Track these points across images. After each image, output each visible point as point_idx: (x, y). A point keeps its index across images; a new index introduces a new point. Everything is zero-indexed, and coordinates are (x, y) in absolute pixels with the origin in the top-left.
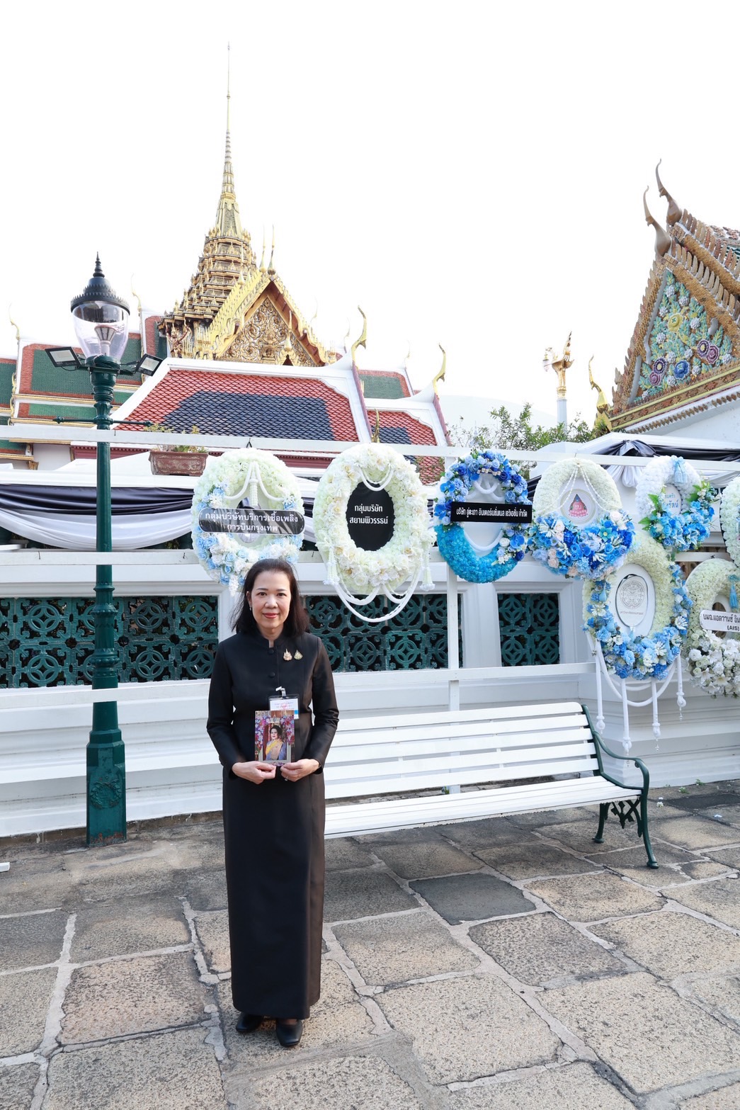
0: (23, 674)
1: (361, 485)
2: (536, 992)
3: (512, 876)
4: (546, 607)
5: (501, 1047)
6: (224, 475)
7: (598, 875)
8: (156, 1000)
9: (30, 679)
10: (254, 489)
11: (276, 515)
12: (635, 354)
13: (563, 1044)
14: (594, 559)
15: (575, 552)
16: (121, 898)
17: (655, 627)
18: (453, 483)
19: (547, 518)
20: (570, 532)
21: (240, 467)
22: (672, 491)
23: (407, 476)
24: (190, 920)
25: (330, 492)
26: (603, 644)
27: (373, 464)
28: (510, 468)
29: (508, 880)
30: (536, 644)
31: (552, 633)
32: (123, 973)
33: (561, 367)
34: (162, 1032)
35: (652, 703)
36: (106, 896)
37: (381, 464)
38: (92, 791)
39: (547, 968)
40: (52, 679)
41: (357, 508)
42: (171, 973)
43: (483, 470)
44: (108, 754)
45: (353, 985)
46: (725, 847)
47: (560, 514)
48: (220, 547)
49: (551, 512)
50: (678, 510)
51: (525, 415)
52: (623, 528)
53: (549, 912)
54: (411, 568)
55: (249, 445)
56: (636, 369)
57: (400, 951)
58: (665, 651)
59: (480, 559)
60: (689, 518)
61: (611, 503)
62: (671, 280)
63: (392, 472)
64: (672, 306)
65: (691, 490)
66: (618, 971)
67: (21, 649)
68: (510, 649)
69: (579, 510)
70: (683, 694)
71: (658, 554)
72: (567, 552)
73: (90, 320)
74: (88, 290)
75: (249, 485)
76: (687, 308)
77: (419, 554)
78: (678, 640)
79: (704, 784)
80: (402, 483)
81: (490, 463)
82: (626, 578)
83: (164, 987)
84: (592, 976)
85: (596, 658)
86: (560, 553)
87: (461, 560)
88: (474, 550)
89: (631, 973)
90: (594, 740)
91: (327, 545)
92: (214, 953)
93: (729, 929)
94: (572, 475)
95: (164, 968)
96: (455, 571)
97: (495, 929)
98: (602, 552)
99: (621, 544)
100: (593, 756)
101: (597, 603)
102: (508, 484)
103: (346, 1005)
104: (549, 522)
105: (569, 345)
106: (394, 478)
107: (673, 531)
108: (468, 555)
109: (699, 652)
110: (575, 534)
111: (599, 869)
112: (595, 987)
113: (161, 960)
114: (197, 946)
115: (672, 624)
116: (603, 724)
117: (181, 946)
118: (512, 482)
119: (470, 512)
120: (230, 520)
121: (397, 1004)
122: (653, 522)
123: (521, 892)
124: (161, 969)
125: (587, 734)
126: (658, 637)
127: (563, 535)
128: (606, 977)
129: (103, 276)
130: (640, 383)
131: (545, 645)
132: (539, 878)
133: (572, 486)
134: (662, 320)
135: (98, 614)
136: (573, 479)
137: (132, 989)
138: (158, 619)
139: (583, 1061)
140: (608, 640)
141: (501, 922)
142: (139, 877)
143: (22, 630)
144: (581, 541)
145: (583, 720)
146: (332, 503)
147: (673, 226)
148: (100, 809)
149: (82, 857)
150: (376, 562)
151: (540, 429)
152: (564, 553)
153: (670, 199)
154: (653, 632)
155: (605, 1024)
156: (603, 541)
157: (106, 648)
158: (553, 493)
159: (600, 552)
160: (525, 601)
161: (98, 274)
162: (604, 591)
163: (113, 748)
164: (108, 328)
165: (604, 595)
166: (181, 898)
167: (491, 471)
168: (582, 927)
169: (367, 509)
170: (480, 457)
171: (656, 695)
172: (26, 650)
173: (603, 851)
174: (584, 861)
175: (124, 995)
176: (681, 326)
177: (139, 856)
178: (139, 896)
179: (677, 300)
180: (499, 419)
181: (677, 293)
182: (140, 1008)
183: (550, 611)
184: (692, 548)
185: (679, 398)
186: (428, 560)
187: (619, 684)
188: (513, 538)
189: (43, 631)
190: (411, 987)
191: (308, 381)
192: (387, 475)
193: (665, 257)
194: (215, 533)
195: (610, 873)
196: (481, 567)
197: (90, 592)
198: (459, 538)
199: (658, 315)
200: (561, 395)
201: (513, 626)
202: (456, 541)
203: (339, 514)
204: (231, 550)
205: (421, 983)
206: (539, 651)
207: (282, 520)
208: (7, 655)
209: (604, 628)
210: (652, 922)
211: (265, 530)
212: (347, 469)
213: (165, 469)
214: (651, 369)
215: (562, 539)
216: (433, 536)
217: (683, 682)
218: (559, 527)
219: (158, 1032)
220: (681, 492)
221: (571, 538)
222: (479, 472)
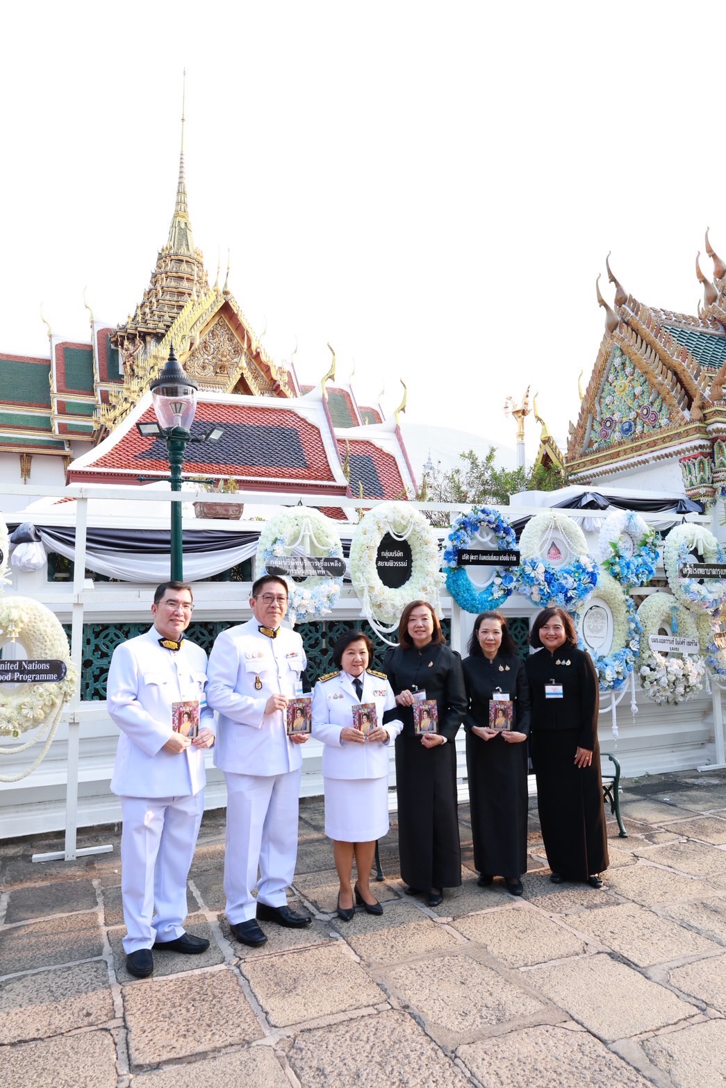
0: (94, 689)
1: (388, 534)
2: (560, 917)
4: (519, 629)
5: (546, 947)
10: (307, 540)
11: (324, 561)
12: (587, 412)
13: (587, 944)
14: (569, 595)
15: (553, 589)
17: (613, 648)
18: (459, 533)
19: (531, 561)
20: (549, 573)
21: (297, 523)
22: (627, 538)
23: (424, 529)
25: (365, 542)
27: (398, 519)
28: (503, 522)
33: (520, 414)
35: (611, 710)
37: (404, 519)
39: (563, 903)
41: (384, 554)
43: (482, 523)
45: (430, 916)
46: (674, 822)
47: (540, 559)
49: (533, 557)
50: (631, 553)
51: (489, 458)
52: (590, 570)
55: (300, 502)
56: (588, 425)
58: (622, 668)
59: (479, 595)
60: (640, 560)
61: (581, 549)
62: (618, 353)
63: (412, 525)
64: (620, 374)
65: (641, 537)
66: (614, 903)
69: (555, 554)
70: (636, 702)
71: (616, 588)
72: (547, 589)
74: (164, 373)
75: (303, 537)
76: (632, 377)
77: (433, 592)
78: (632, 659)
79: (652, 775)
80: (419, 534)
81: (487, 518)
82: (591, 609)
84: (596, 906)
86: (541, 590)
87: (465, 595)
88: (474, 587)
93: (686, 875)
94: (550, 526)
96: (459, 604)
98: (575, 589)
99: (589, 583)
102: (501, 534)
104: (533, 564)
105: (527, 396)
106: (414, 530)
107: (628, 572)
108: (470, 592)
109: (648, 669)
110: (553, 574)
112: (600, 912)
115: (627, 646)
118: (504, 533)
119: (472, 557)
120: (290, 566)
121: (467, 927)
122: (612, 564)
126: (616, 657)
127: (544, 575)
129: (176, 360)
130: (591, 436)
133: (550, 535)
134: (611, 385)
136: (551, 529)
139: (602, 953)
144: (558, 580)
146: (366, 551)
147: (620, 307)
150: (400, 598)
151: (503, 470)
152: (545, 590)
153: (617, 285)
154: (613, 652)
155: (612, 932)
156: (575, 580)
158: (536, 541)
159: (573, 589)
161: (172, 358)
167: (488, 524)
169: (391, 554)
170: (479, 513)
171: (615, 703)
176: (627, 392)
179: (623, 369)
181: (623, 364)
183: (523, 633)
184: (642, 584)
185: (625, 452)
186: (440, 595)
188: (505, 577)
191: (282, 411)
192: (408, 528)
193: (613, 334)
196: (480, 601)
198: (463, 578)
199: (607, 381)
200: (520, 439)
202: (461, 580)
203: (371, 560)
207: (329, 565)
210: (631, 872)
211: (316, 573)
212: (378, 523)
213: (210, 514)
214: (601, 425)
215: (543, 579)
216: (443, 576)
217: (636, 692)
218: (541, 569)
220: (633, 539)
221: (550, 578)
222: (479, 525)
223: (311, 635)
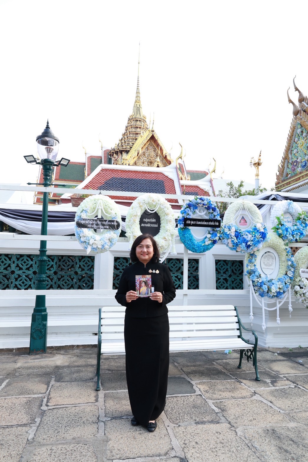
0: (15, 284)
1: (146, 211)
2: (174, 427)
3: (192, 379)
5: (145, 447)
6: (88, 205)
7: (231, 382)
8: (18, 414)
9: (18, 286)
10: (100, 211)
11: (108, 222)
12: (286, 158)
13: (173, 449)
14: (248, 244)
15: (239, 240)
16: (30, 375)
17: (279, 275)
18: (186, 210)
19: (228, 226)
20: (238, 232)
21: (95, 202)
22: (288, 215)
23: (165, 207)
24: (51, 385)
25: (132, 213)
26: (253, 282)
27: (151, 202)
28: (212, 205)
29: (190, 380)
30: (233, 282)
31: (240, 278)
32: (12, 403)
33: (257, 165)
34: (13, 426)
35: (276, 309)
36: (24, 374)
37: (154, 202)
38: (32, 332)
39: (185, 417)
40: (26, 287)
41: (144, 220)
42: (31, 404)
43: (199, 205)
44: (40, 317)
45: (99, 416)
46: (296, 375)
47: (234, 224)
48: (84, 234)
49: (230, 224)
50: (292, 224)
51: (241, 185)
52: (262, 230)
53: (200, 395)
54: (166, 245)
55: (100, 193)
56: (286, 165)
57: (127, 405)
58: (282, 286)
59: (197, 243)
60: (296, 227)
61: (257, 220)
62: (299, 126)
63: (159, 205)
64: (300, 137)
65: (297, 215)
66: (215, 422)
67: (15, 274)
68: (220, 284)
69: (243, 223)
70: (291, 306)
71: (280, 242)
72: (236, 241)
73: (43, 145)
74: (43, 133)
75: (98, 210)
76: (306, 138)
77: (169, 239)
78: (289, 282)
79: (302, 348)
80: (163, 210)
81: (203, 202)
82: (266, 253)
83: (25, 410)
84: (203, 423)
85: (250, 287)
86: (233, 241)
87: (188, 242)
88: (195, 238)
89: (221, 423)
90: (239, 322)
91: (130, 234)
92: (52, 398)
93: (277, 409)
94: (241, 208)
95: (29, 403)
96: (187, 247)
97: (172, 399)
98: (252, 241)
99: (261, 238)
100: (238, 329)
101: (251, 263)
102: (211, 211)
103: (91, 424)
104: (229, 228)
105: (260, 156)
106: (160, 208)
107: (287, 233)
108: (192, 241)
109: (299, 287)
110: (240, 233)
111: (233, 379)
112: (201, 427)
113: (30, 399)
114: (47, 395)
115: (286, 274)
116: (253, 317)
117: (41, 395)
118: (212, 210)
119: (192, 222)
120: (89, 223)
121: (112, 426)
122: (278, 229)
123: (192, 385)
124: (28, 402)
125: (236, 319)
126: (279, 280)
127: (234, 233)
128: (209, 424)
129: (50, 128)
130: (287, 171)
131: (236, 283)
132: (204, 381)
133: (241, 212)
134: (296, 144)
135: (39, 260)
136: (241, 209)
137: (12, 409)
138: (70, 265)
139: (178, 457)
140: (255, 279)
141: (176, 397)
142: (42, 367)
143: (16, 267)
144: (242, 236)
145: (234, 313)
146: (133, 218)
147: (301, 103)
148: (35, 339)
149: (25, 358)
151: (246, 191)
152: (234, 241)
153: (299, 92)
154: (278, 277)
155: (197, 443)
156: (252, 236)
157: (42, 274)
158: (232, 216)
159: (251, 241)
160: (228, 263)
161: (48, 127)
162: (254, 258)
163: (42, 315)
164: (50, 148)
165: (253, 260)
166: (53, 377)
167: (203, 205)
168: (210, 402)
169: (149, 220)
170: (198, 199)
171: (278, 306)
172: (17, 275)
173: (239, 372)
174: (228, 375)
175: (7, 411)
176: (304, 146)
177: (47, 359)
178: (37, 374)
179: (302, 135)
180: (229, 187)
181: (302, 132)
182: (10, 416)
183: (239, 268)
184: (296, 241)
185: (303, 177)
186: (174, 242)
187: (260, 300)
188: (213, 234)
189: (24, 267)
190: (122, 420)
191: (157, 173)
192: (157, 206)
193: (297, 117)
194: (82, 229)
195: (237, 381)
196: (198, 246)
197: (38, 253)
198: (188, 233)
199: (295, 142)
200: (257, 177)
201: (222, 274)
202: (187, 235)
203: (135, 222)
204: (88, 235)
205: (127, 418)
206: (234, 285)
207: (111, 224)
208: (10, 276)
209: (253, 274)
210: (243, 403)
211: (103, 228)
212: (139, 203)
213: (76, 205)
214: (292, 164)
215: (234, 235)
216: (176, 232)
217: (292, 302)
218: (233, 230)
219: (11, 426)
220: (293, 216)
221: (238, 235)
222: (197, 205)
223: (123, 264)
